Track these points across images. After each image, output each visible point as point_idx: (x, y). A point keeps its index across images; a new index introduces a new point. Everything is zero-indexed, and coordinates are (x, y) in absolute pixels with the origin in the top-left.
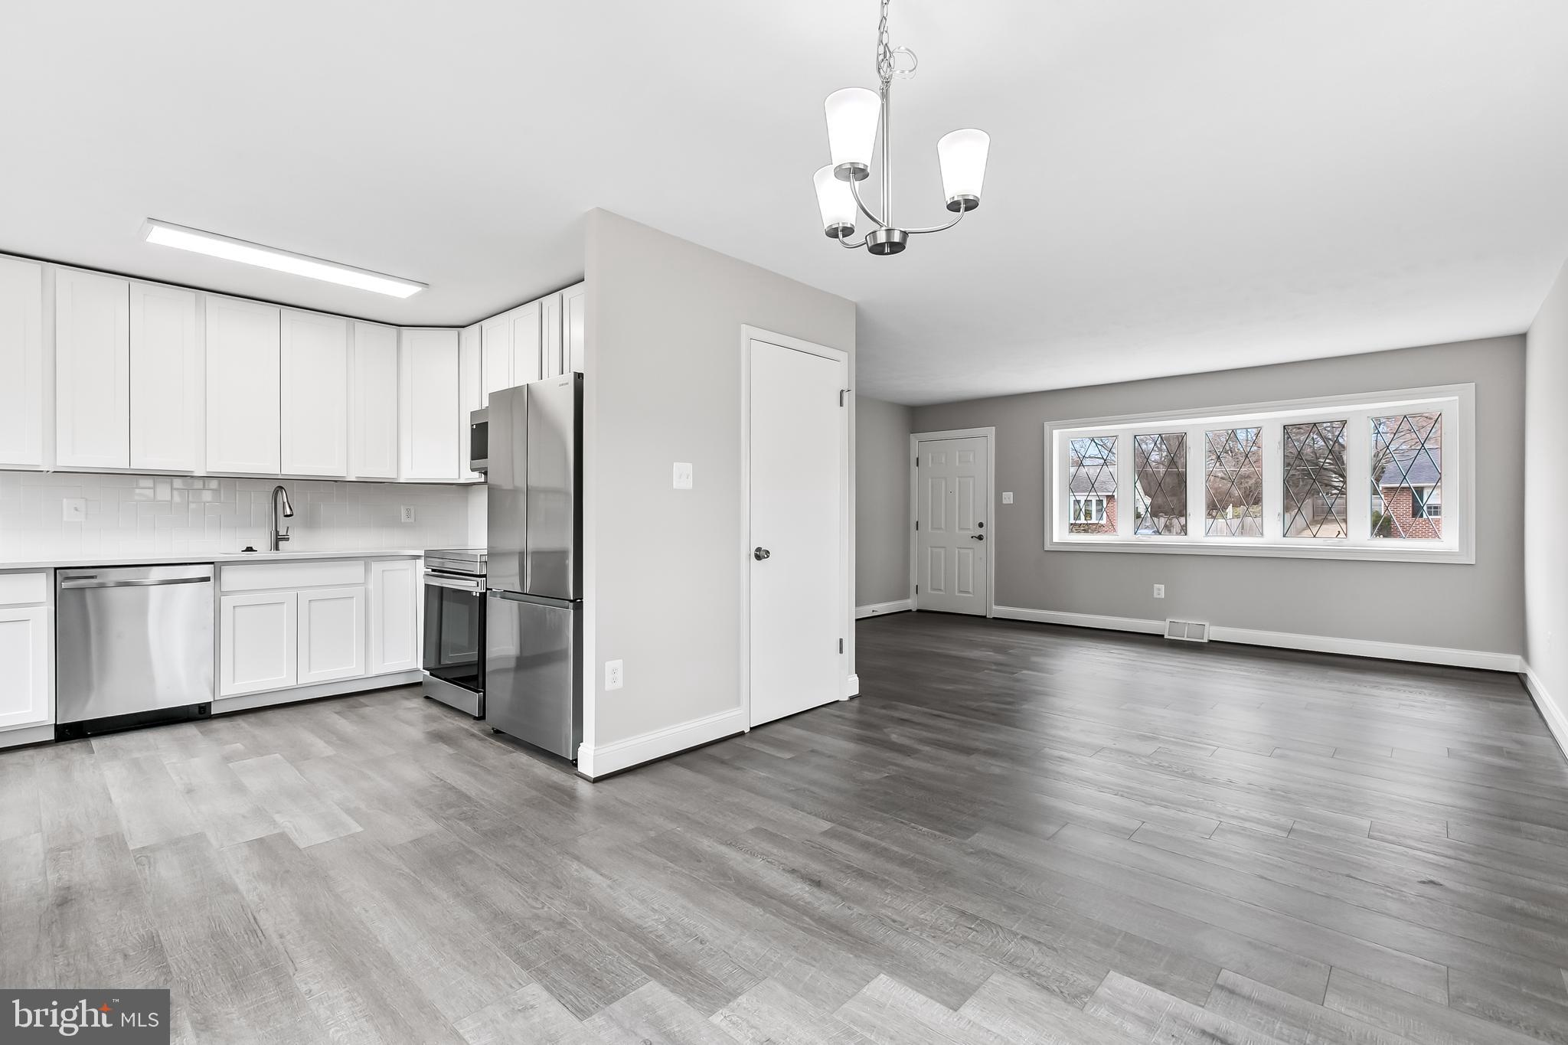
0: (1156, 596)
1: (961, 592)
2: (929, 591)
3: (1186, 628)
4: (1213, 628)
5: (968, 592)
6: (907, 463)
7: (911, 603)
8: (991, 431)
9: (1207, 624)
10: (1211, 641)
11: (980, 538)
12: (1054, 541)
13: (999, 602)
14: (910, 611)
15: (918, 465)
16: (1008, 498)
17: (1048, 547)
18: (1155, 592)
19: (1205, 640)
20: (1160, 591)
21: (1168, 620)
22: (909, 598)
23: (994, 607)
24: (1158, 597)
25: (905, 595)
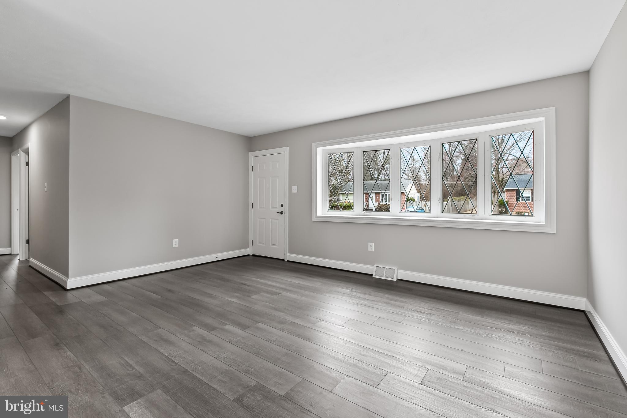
0: (369, 250)
1: (272, 245)
2: (258, 244)
3: (385, 271)
4: (400, 272)
5: (276, 245)
6: (247, 169)
7: (249, 251)
8: (286, 149)
9: (396, 269)
10: (398, 279)
11: (282, 213)
12: (318, 215)
13: (291, 252)
14: (249, 255)
15: (253, 171)
16: (295, 189)
17: (314, 219)
18: (369, 247)
19: (395, 280)
20: (371, 247)
21: (376, 265)
22: (248, 248)
23: (288, 254)
24: (371, 250)
25: (247, 247)
